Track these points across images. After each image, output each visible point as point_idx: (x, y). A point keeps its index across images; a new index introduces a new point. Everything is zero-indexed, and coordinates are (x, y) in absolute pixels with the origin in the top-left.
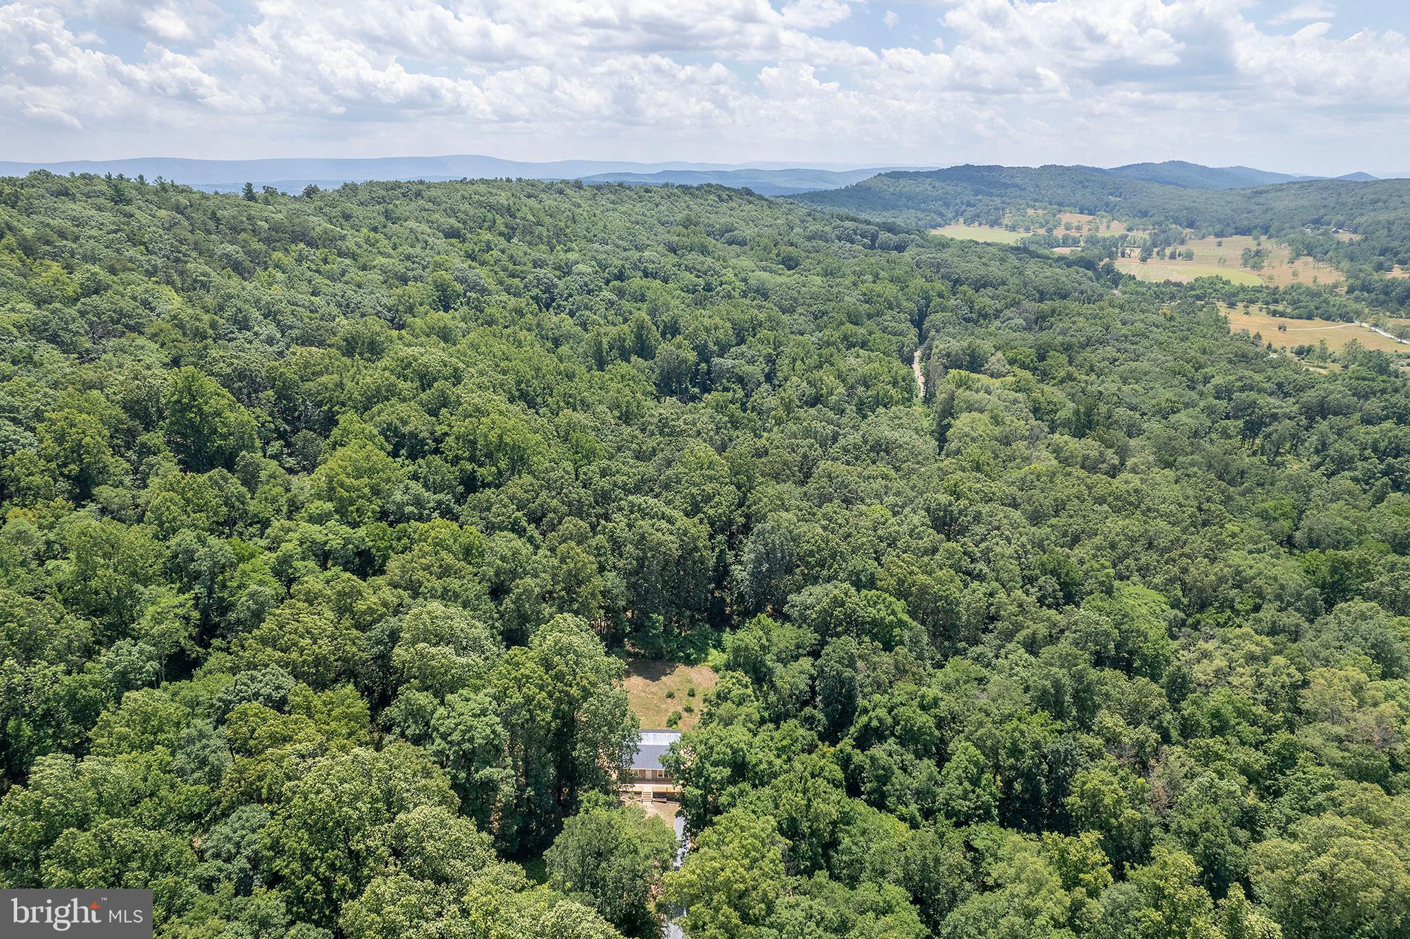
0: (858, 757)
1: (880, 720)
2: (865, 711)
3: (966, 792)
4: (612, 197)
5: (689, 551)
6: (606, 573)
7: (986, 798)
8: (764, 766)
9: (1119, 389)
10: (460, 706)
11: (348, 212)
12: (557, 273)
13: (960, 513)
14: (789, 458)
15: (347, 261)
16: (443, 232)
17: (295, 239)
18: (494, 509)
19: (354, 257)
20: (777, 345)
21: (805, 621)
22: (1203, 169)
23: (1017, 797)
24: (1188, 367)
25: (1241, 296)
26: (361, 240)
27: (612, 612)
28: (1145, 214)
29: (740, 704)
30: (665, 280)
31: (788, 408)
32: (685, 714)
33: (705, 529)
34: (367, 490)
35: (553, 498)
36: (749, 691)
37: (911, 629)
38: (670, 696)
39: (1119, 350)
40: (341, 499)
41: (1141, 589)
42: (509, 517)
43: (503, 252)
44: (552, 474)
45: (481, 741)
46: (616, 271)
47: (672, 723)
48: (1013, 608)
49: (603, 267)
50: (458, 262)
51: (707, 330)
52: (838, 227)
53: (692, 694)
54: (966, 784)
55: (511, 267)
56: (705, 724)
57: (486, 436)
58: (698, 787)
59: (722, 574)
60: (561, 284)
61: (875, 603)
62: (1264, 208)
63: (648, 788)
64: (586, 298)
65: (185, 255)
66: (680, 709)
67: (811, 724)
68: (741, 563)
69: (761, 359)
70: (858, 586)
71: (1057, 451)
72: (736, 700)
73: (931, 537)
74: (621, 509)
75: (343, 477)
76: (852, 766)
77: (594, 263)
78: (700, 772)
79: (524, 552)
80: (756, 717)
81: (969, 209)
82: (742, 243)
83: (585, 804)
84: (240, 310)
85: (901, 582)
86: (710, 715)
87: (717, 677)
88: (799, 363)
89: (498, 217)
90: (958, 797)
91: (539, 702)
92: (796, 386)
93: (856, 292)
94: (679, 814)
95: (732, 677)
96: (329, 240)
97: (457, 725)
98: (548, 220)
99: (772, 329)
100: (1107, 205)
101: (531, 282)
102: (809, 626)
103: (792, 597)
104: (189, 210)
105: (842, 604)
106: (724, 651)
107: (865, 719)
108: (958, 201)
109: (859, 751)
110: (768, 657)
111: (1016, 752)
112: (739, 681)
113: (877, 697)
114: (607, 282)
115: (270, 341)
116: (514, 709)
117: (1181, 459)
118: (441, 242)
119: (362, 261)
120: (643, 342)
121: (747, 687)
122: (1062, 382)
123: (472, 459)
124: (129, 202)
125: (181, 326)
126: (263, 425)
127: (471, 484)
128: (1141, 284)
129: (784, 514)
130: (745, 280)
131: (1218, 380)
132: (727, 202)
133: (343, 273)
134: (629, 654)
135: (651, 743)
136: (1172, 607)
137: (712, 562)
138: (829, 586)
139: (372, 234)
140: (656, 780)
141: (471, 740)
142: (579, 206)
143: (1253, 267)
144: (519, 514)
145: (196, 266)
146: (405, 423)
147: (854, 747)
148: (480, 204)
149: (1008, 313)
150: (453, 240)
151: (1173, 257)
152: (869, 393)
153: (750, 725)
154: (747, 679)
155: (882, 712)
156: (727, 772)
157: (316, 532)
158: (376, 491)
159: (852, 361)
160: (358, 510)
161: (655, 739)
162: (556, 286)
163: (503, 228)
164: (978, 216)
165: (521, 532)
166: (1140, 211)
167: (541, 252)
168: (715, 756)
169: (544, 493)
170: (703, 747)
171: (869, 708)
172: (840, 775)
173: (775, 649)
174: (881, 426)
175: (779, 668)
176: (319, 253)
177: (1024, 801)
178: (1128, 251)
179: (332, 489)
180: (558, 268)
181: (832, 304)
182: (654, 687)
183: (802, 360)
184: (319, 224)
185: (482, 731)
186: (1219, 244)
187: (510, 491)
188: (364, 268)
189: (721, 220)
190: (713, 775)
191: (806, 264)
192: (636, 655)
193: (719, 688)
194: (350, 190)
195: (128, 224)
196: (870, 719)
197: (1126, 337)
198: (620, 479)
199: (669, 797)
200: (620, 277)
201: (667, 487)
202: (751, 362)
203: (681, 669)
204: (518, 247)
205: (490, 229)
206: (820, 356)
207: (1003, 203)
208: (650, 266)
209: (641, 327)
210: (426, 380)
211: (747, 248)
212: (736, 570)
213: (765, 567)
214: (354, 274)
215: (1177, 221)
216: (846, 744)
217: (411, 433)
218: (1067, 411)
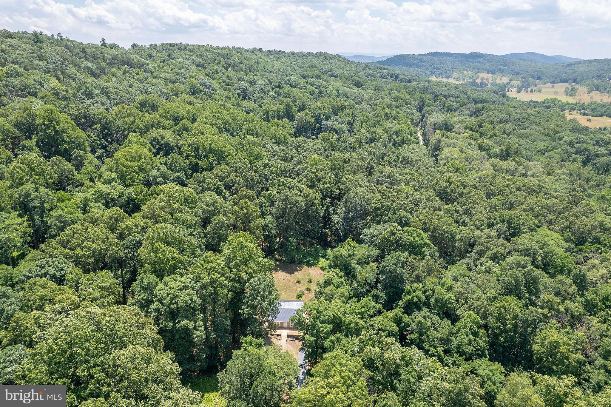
0: (406, 319)
1: (419, 298)
2: (409, 292)
3: (470, 340)
4: (276, 56)
5: (310, 205)
6: (267, 216)
7: (482, 344)
8: (353, 325)
9: (519, 141)
10: (171, 284)
11: (151, 54)
12: (249, 84)
13: (452, 191)
14: (361, 163)
15: (148, 74)
16: (196, 64)
17: (123, 63)
18: (206, 181)
19: (152, 73)
20: (353, 116)
21: (372, 243)
22: (543, 56)
23: (500, 345)
24: (552, 132)
25: (567, 107)
26: (155, 66)
27: (268, 238)
28: (517, 74)
29: (338, 287)
30: (300, 88)
31: (360, 143)
32: (306, 292)
33: (319, 195)
34: (136, 169)
35: (238, 177)
36: (343, 280)
37: (431, 248)
38: (298, 282)
39: (516, 125)
40: (122, 172)
41: (548, 232)
42: (214, 185)
43: (224, 74)
44: (238, 165)
45: (182, 304)
46: (277, 84)
47: (299, 296)
48: (484, 239)
49: (271, 82)
50: (202, 77)
51: (320, 108)
52: (380, 72)
53: (310, 281)
54: (471, 336)
55: (227, 81)
56: (317, 298)
57: (203, 145)
58: (312, 335)
59: (327, 219)
60: (250, 89)
61: (412, 234)
62: (573, 71)
63: (285, 333)
64: (262, 94)
65: (66, 66)
66: (303, 289)
67: (377, 299)
68: (337, 214)
69: (346, 123)
70: (402, 225)
71: (494, 166)
72: (336, 284)
73: (438, 202)
74: (274, 184)
75: (123, 160)
76: (403, 324)
77: (266, 80)
78: (313, 326)
79: (220, 201)
80: (347, 294)
81: (437, 71)
82: (336, 77)
83: (244, 344)
84: (88, 88)
85: (425, 224)
86: (321, 293)
87: (323, 273)
88: (364, 124)
89: (222, 59)
90: (466, 344)
91: (220, 282)
92: (364, 133)
93: (390, 98)
94: (301, 349)
95: (333, 272)
96: (140, 65)
97: (168, 295)
98: (245, 62)
99: (350, 109)
100: (500, 70)
101: (236, 87)
102: (374, 246)
103: (365, 231)
104: (72, 48)
105: (394, 234)
106: (327, 259)
107: (409, 297)
108: (432, 67)
109: (406, 316)
110: (352, 261)
111: (500, 318)
112: (337, 274)
113: (416, 285)
114: (273, 89)
115: (103, 104)
116: (204, 287)
117: (556, 171)
118: (194, 68)
119: (155, 75)
120: (289, 114)
121: (341, 277)
122: (490, 137)
123: (196, 157)
124: (41, 42)
125: (57, 94)
126: (93, 142)
127: (195, 168)
128: (520, 101)
129: (360, 189)
130: (338, 91)
131: (566, 138)
132: (329, 60)
133: (146, 79)
134: (277, 260)
135: (287, 307)
136: (567, 241)
137: (322, 213)
138: (386, 225)
139: (161, 64)
140: (289, 328)
141: (176, 303)
142: (261, 58)
143: (571, 95)
144: (220, 183)
145: (72, 70)
146: (163, 138)
147: (403, 313)
148: (214, 53)
149: (462, 108)
150: (200, 68)
151: (532, 91)
152: (399, 138)
153: (343, 299)
154: (341, 274)
155: (419, 293)
156: (330, 327)
157: (105, 188)
158: (141, 169)
159: (390, 125)
160: (131, 178)
161: (289, 305)
162: (248, 90)
163: (224, 64)
164: (441, 74)
165: (219, 193)
166: (515, 72)
167: (242, 75)
168: (322, 318)
169: (233, 175)
170: (315, 312)
171: (411, 290)
172: (396, 329)
173: (357, 258)
174: (406, 151)
175: (358, 268)
176: (135, 71)
177: (504, 347)
178: (511, 89)
179: (118, 167)
180: (249, 82)
181: (379, 101)
182: (289, 277)
183: (366, 123)
184: (135, 58)
185: (183, 299)
186: (553, 87)
187: (215, 172)
188: (156, 77)
189: (326, 67)
190: (322, 329)
191: (366, 85)
192: (280, 260)
193: (325, 277)
194: (153, 47)
195: (39, 51)
196: (413, 297)
197: (519, 119)
198: (274, 169)
199: (296, 338)
200: (279, 87)
201: (298, 174)
202: (341, 123)
203: (305, 268)
204: (231, 72)
205: (218, 64)
206: (375, 121)
207: (453, 68)
208: (293, 83)
209: (288, 106)
210: (177, 119)
211: (338, 78)
212: (334, 217)
213: (351, 215)
214: (151, 79)
215: (533, 77)
216: (398, 311)
217: (166, 143)
218: (496, 149)
